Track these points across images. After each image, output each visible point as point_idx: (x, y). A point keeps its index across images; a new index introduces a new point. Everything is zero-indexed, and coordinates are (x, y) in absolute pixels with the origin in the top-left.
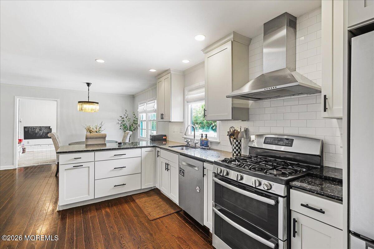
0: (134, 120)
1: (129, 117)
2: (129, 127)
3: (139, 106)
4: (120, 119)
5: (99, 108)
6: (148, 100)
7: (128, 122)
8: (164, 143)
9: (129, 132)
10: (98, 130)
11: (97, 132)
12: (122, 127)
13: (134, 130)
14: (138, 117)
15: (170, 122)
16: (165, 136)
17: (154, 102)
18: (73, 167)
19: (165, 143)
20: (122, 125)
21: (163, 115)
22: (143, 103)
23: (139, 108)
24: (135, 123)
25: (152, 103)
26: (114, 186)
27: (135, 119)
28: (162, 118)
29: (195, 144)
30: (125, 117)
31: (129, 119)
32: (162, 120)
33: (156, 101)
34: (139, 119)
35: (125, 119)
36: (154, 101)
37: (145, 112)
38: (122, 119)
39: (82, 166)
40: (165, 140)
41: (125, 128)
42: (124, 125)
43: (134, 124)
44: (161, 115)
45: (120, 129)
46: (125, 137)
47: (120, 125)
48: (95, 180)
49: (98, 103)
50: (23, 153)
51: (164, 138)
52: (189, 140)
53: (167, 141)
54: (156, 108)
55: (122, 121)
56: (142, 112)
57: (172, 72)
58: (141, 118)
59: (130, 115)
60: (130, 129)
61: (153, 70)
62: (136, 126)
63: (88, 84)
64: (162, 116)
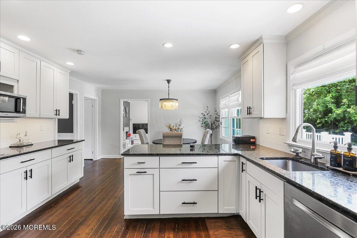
0: (216, 118)
1: (211, 114)
2: (210, 125)
3: (221, 101)
4: (202, 116)
5: (178, 105)
6: (231, 93)
7: (210, 120)
8: (252, 147)
9: (209, 131)
10: (177, 128)
11: (176, 130)
12: (204, 125)
13: (216, 128)
14: (220, 113)
15: (261, 118)
16: (254, 138)
17: (238, 94)
18: (137, 172)
19: (254, 147)
20: (204, 123)
21: (250, 108)
22: (225, 97)
23: (221, 103)
24: (217, 121)
25: (235, 95)
26: (183, 203)
27: (217, 116)
28: (249, 113)
29: (316, 159)
30: (206, 114)
31: (210, 116)
32: (248, 116)
33: (240, 92)
34: (221, 115)
35: (207, 116)
36: (238, 92)
37: (228, 107)
38: (204, 117)
39: (146, 172)
40: (254, 144)
41: (206, 125)
42: (205, 123)
43: (215, 121)
44: (248, 108)
45: (202, 126)
46: (205, 136)
47: (202, 123)
48: (160, 191)
49: (177, 100)
50: (132, 144)
51: (252, 140)
52: (300, 150)
53: (257, 146)
54: (240, 101)
55: (203, 119)
56: (224, 108)
57: (264, 41)
58: (223, 114)
59: (212, 112)
60: (212, 127)
61: (235, 46)
62: (218, 124)
63: (169, 81)
64: (249, 111)
